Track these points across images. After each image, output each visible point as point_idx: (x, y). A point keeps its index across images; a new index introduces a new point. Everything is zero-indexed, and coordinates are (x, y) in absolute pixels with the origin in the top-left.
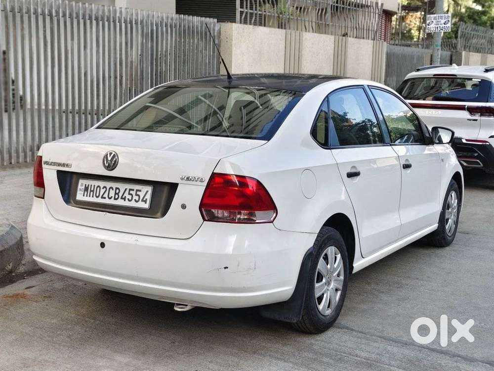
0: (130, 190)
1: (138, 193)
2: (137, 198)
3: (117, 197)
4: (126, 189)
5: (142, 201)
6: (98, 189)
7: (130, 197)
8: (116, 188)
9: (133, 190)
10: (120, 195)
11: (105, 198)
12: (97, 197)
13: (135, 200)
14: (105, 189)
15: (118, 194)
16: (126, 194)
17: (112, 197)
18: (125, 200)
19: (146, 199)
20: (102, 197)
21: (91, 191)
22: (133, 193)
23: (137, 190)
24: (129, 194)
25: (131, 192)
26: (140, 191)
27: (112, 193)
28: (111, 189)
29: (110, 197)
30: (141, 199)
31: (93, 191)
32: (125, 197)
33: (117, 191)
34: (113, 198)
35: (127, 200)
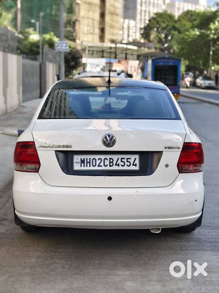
0: (122, 159)
1: (129, 160)
2: (129, 164)
3: (111, 164)
4: (118, 159)
5: (133, 165)
6: (94, 161)
7: (123, 164)
8: (110, 159)
9: (124, 159)
10: (114, 163)
11: (101, 166)
12: (94, 166)
13: (127, 165)
14: (100, 160)
15: (112, 162)
16: (119, 162)
17: (107, 165)
18: (119, 166)
19: (136, 164)
20: (99, 166)
21: (87, 162)
22: (125, 160)
23: (127, 159)
24: (122, 161)
25: (123, 160)
26: (130, 159)
27: (107, 162)
28: (106, 160)
29: (106, 165)
30: (132, 164)
31: (90, 162)
32: (119, 164)
33: (111, 161)
34: (109, 165)
35: (120, 165)
